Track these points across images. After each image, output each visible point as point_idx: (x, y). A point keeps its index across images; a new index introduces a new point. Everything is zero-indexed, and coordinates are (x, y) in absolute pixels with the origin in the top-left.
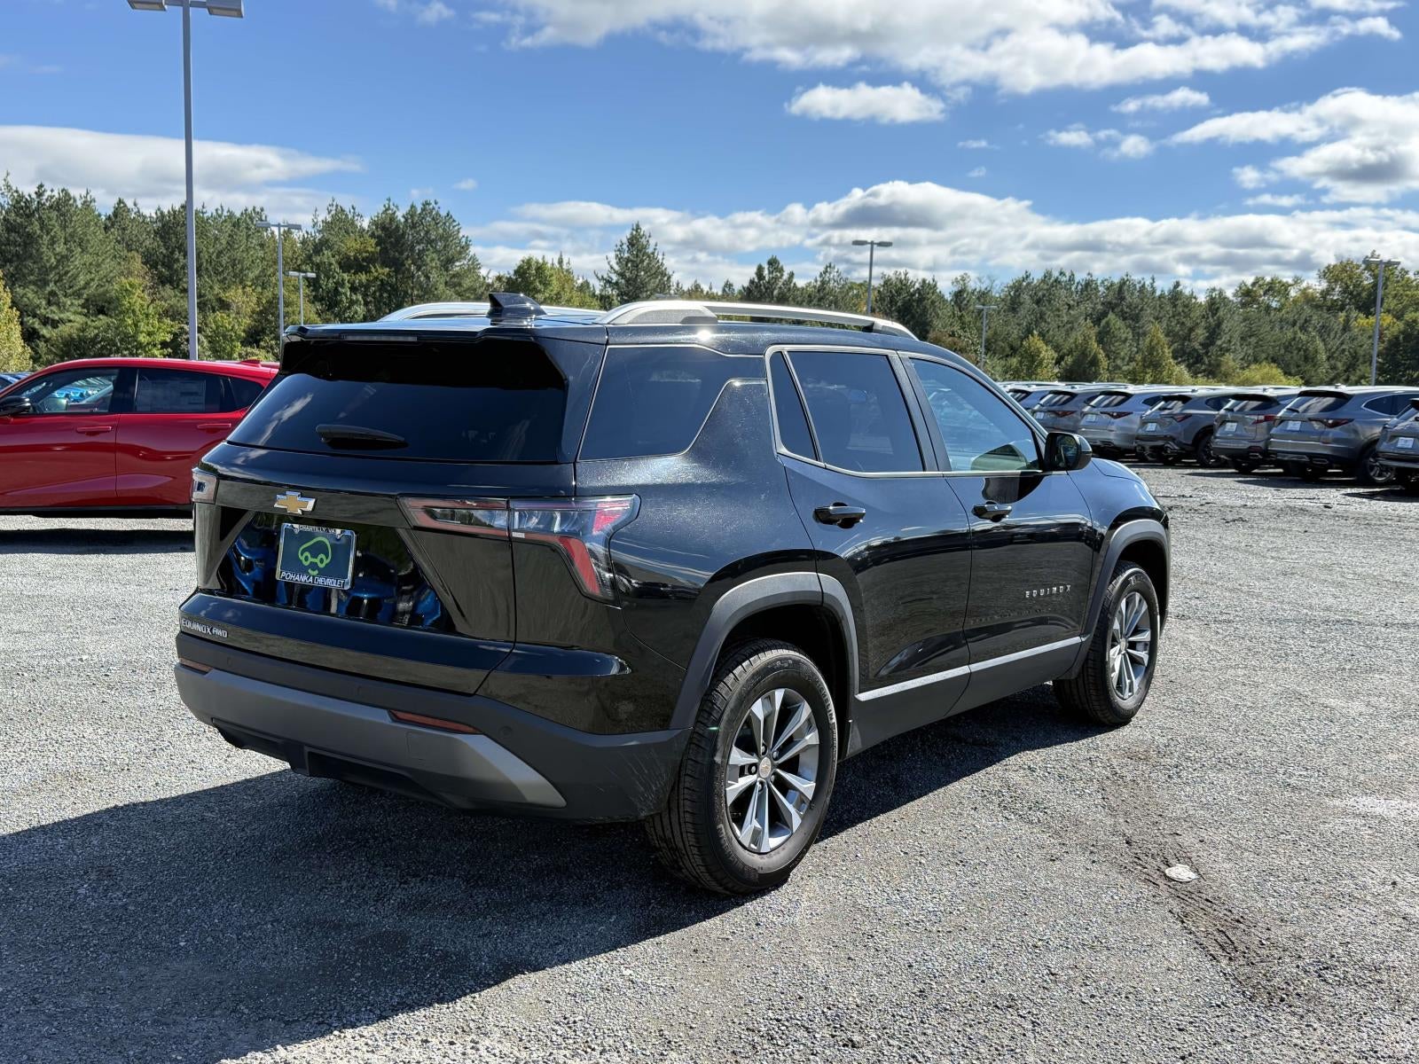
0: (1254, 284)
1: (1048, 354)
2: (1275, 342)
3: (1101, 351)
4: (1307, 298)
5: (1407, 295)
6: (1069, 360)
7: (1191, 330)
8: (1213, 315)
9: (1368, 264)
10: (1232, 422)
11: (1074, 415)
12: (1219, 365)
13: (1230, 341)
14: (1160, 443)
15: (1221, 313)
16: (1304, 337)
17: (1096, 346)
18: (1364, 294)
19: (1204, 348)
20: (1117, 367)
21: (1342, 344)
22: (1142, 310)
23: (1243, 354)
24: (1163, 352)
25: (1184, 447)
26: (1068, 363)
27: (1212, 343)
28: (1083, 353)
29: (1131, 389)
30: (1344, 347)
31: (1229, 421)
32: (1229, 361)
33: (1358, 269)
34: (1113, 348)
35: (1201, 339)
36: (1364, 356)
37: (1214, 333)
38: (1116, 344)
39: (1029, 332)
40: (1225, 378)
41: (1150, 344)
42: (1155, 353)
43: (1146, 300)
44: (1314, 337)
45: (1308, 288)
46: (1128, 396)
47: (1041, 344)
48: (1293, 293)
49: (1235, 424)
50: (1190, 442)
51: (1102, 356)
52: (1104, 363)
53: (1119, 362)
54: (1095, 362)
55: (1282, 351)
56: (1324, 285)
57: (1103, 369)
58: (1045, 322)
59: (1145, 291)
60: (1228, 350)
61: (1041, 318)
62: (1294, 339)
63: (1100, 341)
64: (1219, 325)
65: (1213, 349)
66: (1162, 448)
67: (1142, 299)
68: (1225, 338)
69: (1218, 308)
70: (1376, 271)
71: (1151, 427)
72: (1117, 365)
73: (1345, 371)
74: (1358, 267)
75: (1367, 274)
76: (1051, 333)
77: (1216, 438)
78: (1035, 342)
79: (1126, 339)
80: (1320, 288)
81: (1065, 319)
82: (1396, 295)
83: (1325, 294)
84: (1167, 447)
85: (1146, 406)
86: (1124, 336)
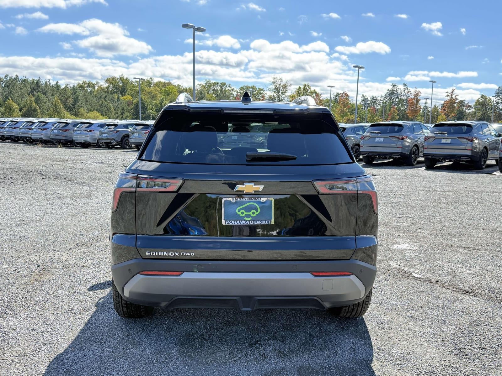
0: (82, 83)
1: (16, 107)
2: (95, 104)
3: (37, 106)
4: (101, 89)
5: (134, 90)
6: (25, 109)
7: (67, 99)
8: (75, 94)
9: (121, 79)
10: (136, 133)
11: (69, 131)
12: (79, 112)
13: (82, 104)
14: (109, 141)
15: (77, 93)
16: (106, 103)
17: (35, 104)
18: (120, 89)
19: (73, 106)
20: (44, 112)
21: (118, 105)
22: (47, 91)
23: (87, 108)
24: (60, 107)
25: (118, 142)
26: (25, 110)
27: (75, 104)
28: (30, 107)
29: (48, 120)
30: (119, 106)
31: (135, 133)
32: (82, 110)
33: (118, 80)
34: (42, 105)
35: (71, 102)
36: (126, 109)
37: (76, 100)
38: (42, 104)
39: (7, 98)
40: (82, 116)
41: (55, 104)
42: (57, 107)
43: (48, 87)
44: (109, 102)
45: (101, 85)
46: (46, 123)
47: (13, 103)
48: (96, 87)
49: (138, 134)
50: (120, 140)
51: (38, 108)
52: (39, 111)
53: (44, 110)
54: (35, 110)
55: (99, 107)
56: (107, 85)
57: (39, 113)
58: (12, 94)
59: (47, 84)
60: (82, 107)
61: (10, 93)
62: (102, 103)
63: (36, 102)
64: (77, 97)
65: (76, 106)
66: (110, 143)
67: (46, 87)
68: (80, 102)
69: (76, 92)
70: (123, 81)
71: (105, 135)
72: (44, 111)
73: (121, 114)
74: (118, 79)
75: (121, 82)
76: (15, 98)
77: (130, 139)
78: (11, 102)
79: (46, 102)
80: (105, 86)
81: (20, 93)
82: (131, 89)
83: (108, 88)
84: (112, 142)
85: (99, 128)
86: (45, 101)
